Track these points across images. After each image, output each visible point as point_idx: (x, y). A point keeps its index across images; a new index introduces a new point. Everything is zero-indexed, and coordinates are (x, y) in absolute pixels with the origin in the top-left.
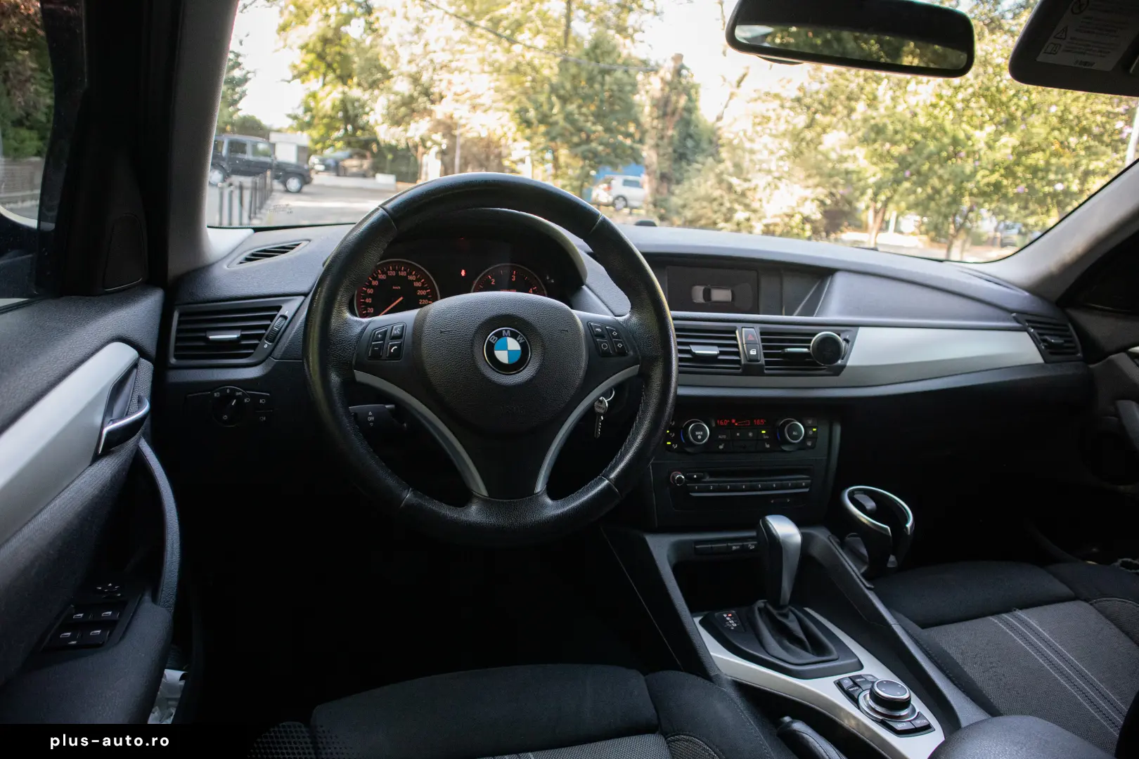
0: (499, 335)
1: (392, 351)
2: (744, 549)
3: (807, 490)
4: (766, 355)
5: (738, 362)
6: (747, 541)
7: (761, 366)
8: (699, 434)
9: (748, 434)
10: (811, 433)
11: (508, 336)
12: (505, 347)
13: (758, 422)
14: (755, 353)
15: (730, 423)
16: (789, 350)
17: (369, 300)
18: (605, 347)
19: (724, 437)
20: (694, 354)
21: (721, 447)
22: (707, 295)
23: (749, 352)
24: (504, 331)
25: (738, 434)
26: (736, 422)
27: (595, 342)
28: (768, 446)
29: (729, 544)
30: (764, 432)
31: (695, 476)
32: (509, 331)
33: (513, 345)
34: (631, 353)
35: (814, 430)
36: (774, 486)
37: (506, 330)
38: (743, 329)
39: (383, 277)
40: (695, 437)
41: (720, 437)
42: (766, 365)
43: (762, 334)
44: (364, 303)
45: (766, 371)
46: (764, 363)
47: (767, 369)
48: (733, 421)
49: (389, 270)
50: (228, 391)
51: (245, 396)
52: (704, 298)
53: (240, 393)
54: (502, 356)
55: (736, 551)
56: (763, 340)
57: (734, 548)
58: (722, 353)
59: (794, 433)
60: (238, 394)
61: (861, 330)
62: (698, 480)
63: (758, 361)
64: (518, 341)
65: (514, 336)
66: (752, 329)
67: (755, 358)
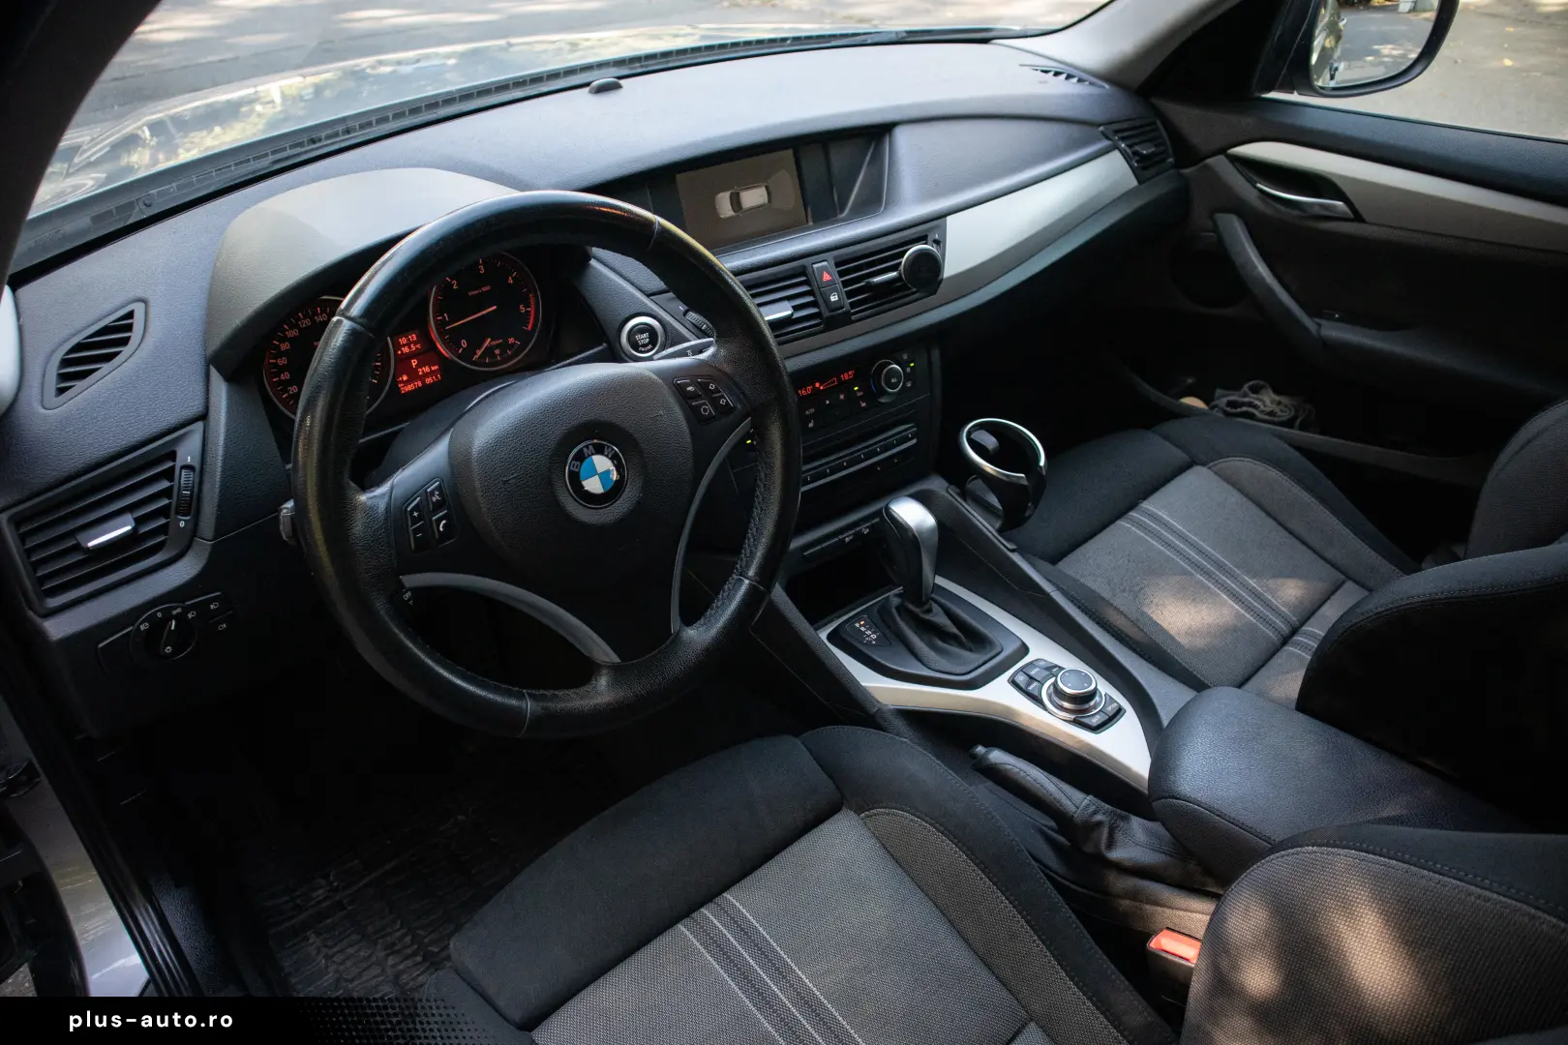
0: (581, 457)
1: (441, 529)
2: (859, 536)
3: (914, 441)
4: (848, 295)
5: (819, 315)
6: (859, 526)
7: (847, 313)
9: (839, 397)
10: (909, 370)
11: (593, 454)
12: (593, 472)
13: (845, 377)
14: (837, 298)
15: (815, 389)
16: (872, 280)
17: (285, 376)
18: (705, 410)
19: (812, 410)
21: (811, 425)
22: (736, 202)
23: (829, 298)
24: (585, 450)
25: (827, 402)
26: (821, 385)
27: (691, 407)
28: (864, 405)
29: (841, 537)
30: (856, 388)
32: (591, 447)
33: (602, 463)
34: (739, 406)
35: (912, 365)
36: (878, 450)
37: (587, 447)
38: (814, 266)
39: (292, 333)
41: (807, 413)
42: (852, 309)
43: (837, 265)
44: (280, 382)
45: (853, 317)
46: (849, 306)
47: (854, 314)
48: (817, 385)
49: (299, 319)
50: (159, 615)
51: (186, 610)
52: (734, 211)
53: (179, 610)
54: (593, 485)
55: (851, 541)
56: (841, 274)
57: (847, 539)
58: (796, 309)
59: (893, 381)
60: (175, 612)
61: (949, 218)
63: (842, 307)
64: (607, 456)
65: (599, 450)
66: (825, 263)
67: (838, 305)
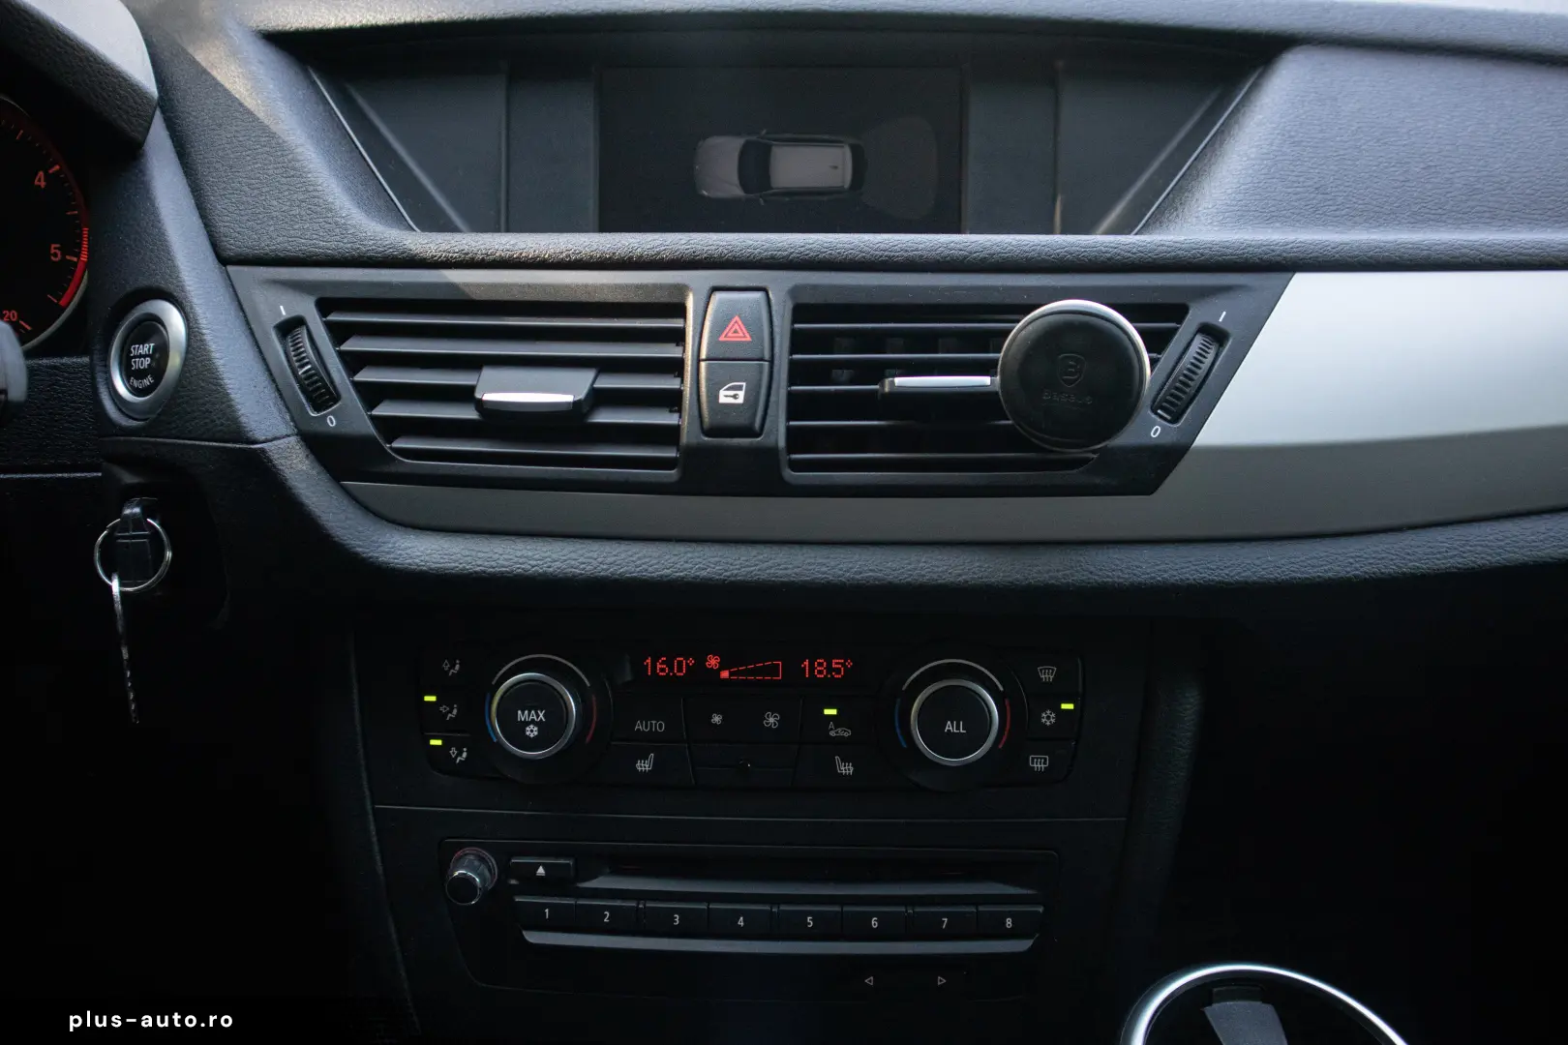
3: (1022, 945)
4: (797, 406)
5: (668, 436)
7: (772, 452)
8: (532, 721)
10: (1048, 718)
14: (740, 400)
15: (699, 671)
16: (901, 381)
19: (658, 726)
20: (480, 405)
21: (644, 766)
22: (755, 166)
23: (713, 396)
25: (717, 719)
26: (722, 667)
28: (846, 769)
30: (830, 712)
31: (541, 871)
35: (1067, 706)
36: (874, 923)
38: (718, 296)
40: (515, 731)
41: (639, 726)
42: (794, 447)
43: (800, 312)
45: (789, 474)
46: (782, 443)
47: (797, 466)
48: (713, 662)
58: (599, 398)
59: (953, 728)
61: (1300, 282)
62: (556, 883)
63: (758, 435)
66: (758, 295)
67: (741, 420)
